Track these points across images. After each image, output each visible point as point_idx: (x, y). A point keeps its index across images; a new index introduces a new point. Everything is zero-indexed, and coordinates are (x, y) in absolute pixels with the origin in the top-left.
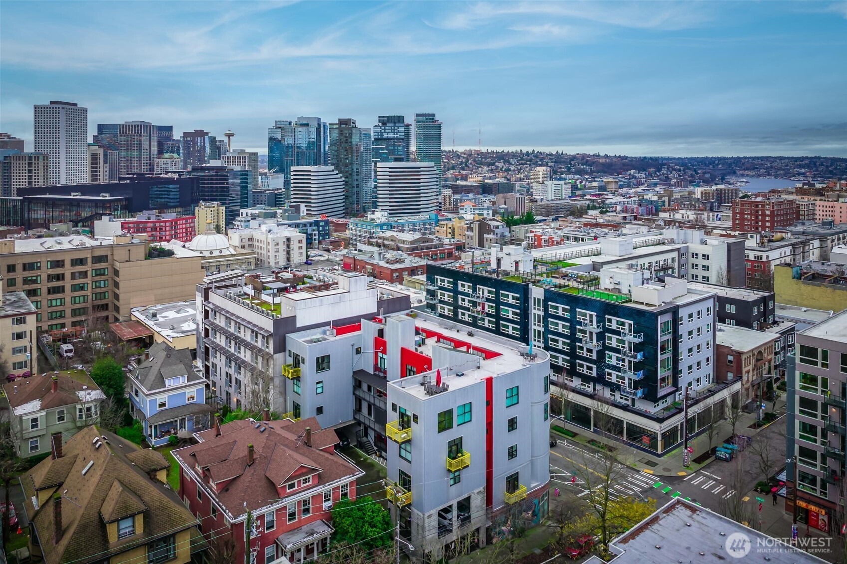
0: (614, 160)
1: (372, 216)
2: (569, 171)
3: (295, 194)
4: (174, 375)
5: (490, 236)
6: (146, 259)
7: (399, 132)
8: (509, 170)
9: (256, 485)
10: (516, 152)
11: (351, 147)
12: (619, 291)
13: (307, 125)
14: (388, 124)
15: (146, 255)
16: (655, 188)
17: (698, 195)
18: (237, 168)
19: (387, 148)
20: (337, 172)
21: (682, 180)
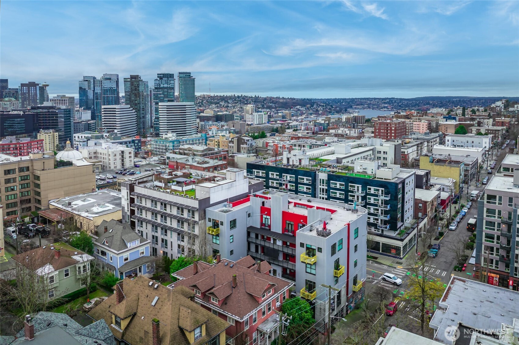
0: (288, 100)
1: (166, 136)
2: (263, 107)
3: (105, 124)
4: (131, 240)
5: (245, 146)
6: (55, 168)
7: (170, 83)
8: (228, 107)
9: (244, 298)
10: (232, 96)
11: (139, 93)
12: (366, 172)
13: (110, 79)
14: (163, 79)
15: (55, 166)
16: (311, 116)
17: (344, 120)
18: (64, 107)
19: (163, 94)
20: (132, 109)
21: (325, 111)
